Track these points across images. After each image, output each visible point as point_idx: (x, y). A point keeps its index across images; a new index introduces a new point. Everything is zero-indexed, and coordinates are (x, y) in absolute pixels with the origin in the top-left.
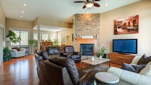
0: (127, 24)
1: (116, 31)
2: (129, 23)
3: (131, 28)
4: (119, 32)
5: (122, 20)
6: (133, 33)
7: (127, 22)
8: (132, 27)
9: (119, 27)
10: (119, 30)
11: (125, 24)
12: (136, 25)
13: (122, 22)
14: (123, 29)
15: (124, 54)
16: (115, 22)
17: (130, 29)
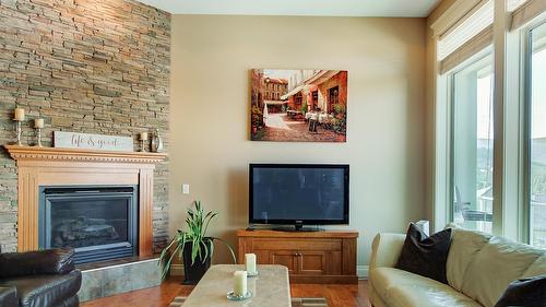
0: (308, 100)
1: (262, 124)
2: (315, 95)
3: (322, 116)
4: (275, 130)
5: (287, 79)
6: (327, 140)
7: (307, 90)
8: (325, 115)
9: (274, 109)
10: (274, 121)
11: (298, 98)
12: (338, 107)
13: (286, 85)
14: (292, 117)
15: (298, 229)
16: (255, 78)
17: (317, 123)
